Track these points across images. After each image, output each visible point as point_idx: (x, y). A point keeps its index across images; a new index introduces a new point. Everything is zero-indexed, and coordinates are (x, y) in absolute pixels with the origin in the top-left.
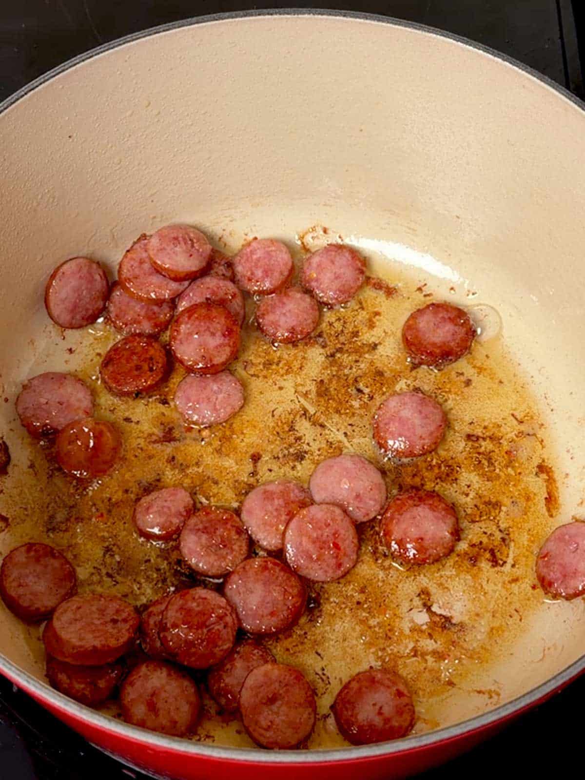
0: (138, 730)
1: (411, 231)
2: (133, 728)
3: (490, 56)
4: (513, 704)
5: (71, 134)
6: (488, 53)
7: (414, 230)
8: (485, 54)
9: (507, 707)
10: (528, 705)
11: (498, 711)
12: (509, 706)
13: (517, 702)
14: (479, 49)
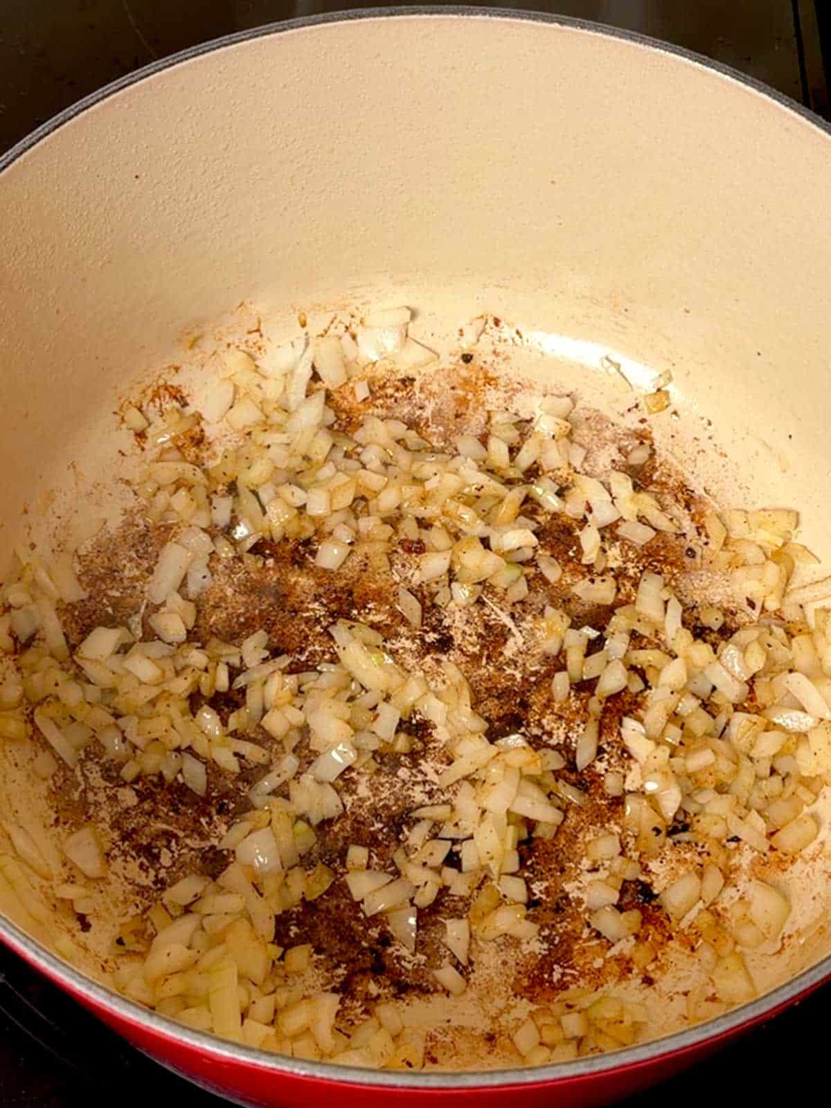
1: (619, 328)
3: (741, 84)
4: (729, 1018)
5: (138, 174)
6: (738, 79)
7: (624, 327)
8: (734, 81)
9: (718, 1022)
10: (749, 1020)
11: (705, 1028)
12: (722, 1021)
13: (734, 1016)
14: (726, 74)
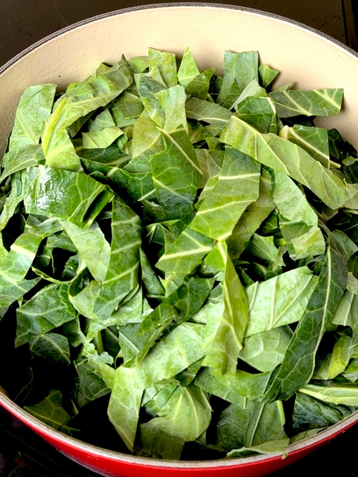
0: (82, 443)
2: (80, 442)
